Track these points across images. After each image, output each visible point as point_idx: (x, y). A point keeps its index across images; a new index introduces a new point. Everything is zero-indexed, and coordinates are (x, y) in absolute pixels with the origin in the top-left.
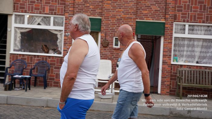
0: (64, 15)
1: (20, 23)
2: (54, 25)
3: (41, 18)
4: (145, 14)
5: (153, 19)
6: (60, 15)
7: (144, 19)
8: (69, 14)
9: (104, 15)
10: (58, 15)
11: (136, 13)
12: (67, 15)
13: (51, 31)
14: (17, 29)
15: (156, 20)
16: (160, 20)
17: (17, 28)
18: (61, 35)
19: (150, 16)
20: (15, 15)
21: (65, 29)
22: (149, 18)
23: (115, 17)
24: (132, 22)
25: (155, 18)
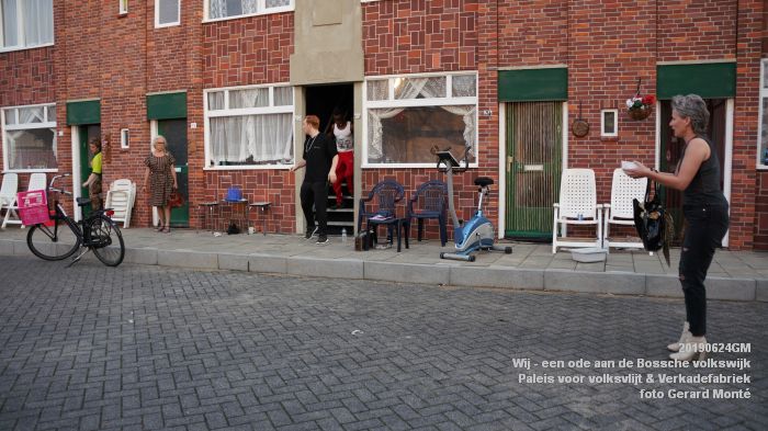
0: (476, 69)
1: (378, 99)
2: (455, 94)
3: (424, 82)
4: (679, 44)
5: (702, 56)
6: (466, 69)
7: (678, 59)
8: (489, 65)
9: (574, 57)
10: (462, 69)
11: (655, 47)
12: (483, 67)
13: (449, 110)
14: (373, 113)
15: (709, 58)
16: (722, 57)
17: (372, 109)
18: (471, 115)
19: (692, 49)
20: (368, 82)
21: (480, 100)
22: (691, 53)
23: (603, 61)
24: (647, 69)
25: (708, 53)
